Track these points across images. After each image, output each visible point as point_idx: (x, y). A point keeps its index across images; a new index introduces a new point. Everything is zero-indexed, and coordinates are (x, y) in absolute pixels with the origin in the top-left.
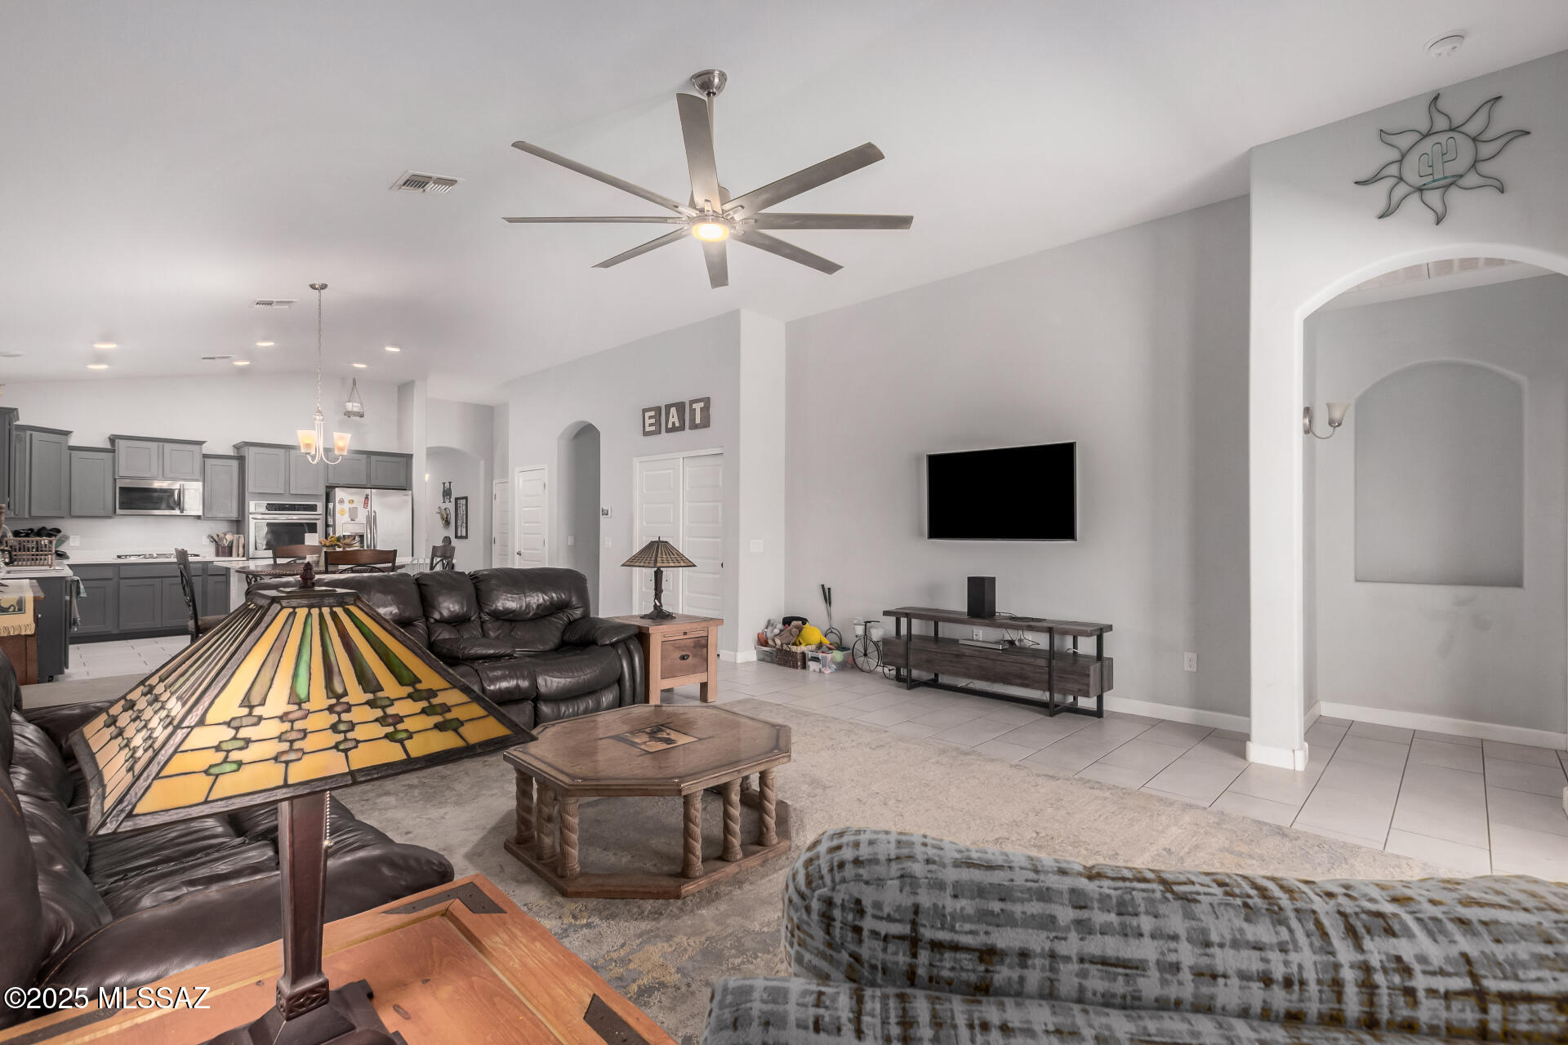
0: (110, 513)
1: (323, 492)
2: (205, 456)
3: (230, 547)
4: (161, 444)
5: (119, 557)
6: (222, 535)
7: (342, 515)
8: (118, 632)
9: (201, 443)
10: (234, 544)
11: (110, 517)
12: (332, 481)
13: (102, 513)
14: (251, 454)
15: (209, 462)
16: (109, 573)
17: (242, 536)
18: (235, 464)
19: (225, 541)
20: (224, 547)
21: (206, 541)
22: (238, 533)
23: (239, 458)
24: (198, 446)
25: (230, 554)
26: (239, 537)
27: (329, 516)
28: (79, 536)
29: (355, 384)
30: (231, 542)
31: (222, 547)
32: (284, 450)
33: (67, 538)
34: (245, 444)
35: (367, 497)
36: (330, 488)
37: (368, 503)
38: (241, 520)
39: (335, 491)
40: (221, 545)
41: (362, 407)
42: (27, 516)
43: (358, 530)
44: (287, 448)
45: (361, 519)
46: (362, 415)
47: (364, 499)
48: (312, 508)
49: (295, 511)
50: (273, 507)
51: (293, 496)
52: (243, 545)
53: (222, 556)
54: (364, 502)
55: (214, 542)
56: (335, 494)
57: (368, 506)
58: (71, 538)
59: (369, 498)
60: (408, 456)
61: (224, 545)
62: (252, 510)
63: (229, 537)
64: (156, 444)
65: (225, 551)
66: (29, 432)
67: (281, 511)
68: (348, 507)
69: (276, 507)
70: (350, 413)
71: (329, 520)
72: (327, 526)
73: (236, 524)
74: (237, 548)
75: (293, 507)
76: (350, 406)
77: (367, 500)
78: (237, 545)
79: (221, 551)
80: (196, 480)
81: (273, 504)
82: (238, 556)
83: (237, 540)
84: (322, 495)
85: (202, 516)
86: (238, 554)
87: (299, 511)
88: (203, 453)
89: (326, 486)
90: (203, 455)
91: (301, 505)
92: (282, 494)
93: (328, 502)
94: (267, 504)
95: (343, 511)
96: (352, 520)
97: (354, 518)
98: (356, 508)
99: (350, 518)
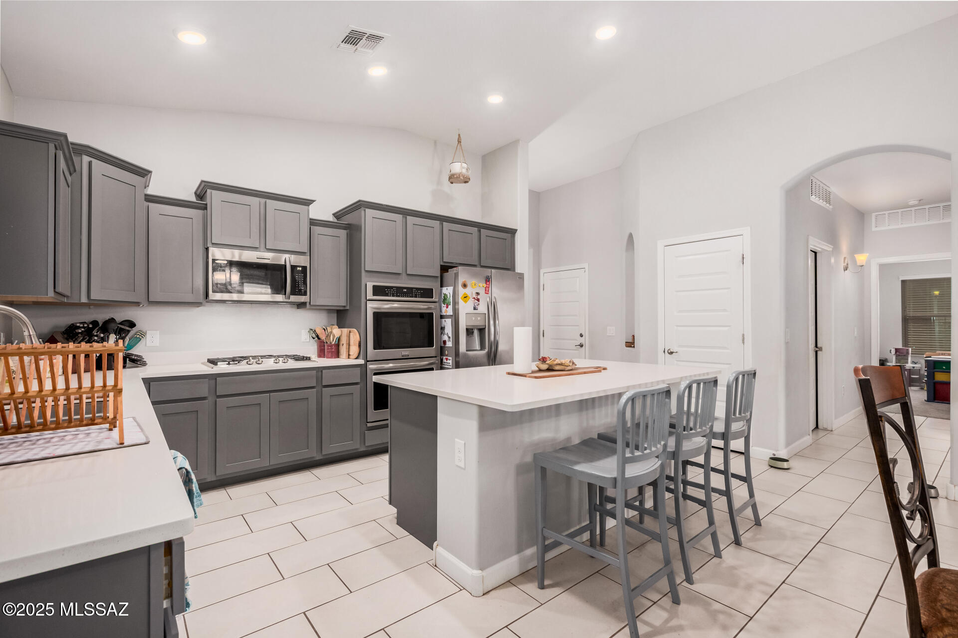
0: (201, 298)
1: (437, 272)
2: (313, 223)
3: (338, 345)
4: (263, 200)
5: (213, 362)
6: (330, 330)
7: (466, 302)
8: (214, 479)
9: (307, 203)
10: (343, 342)
11: (198, 304)
12: (448, 259)
13: (189, 298)
14: (368, 218)
15: (317, 230)
16: (203, 389)
17: (354, 330)
18: (343, 233)
19: (332, 338)
20: (331, 345)
21: (305, 336)
22: (342, 326)
23: (347, 226)
24: (306, 207)
25: (337, 355)
26: (350, 332)
27: (443, 305)
28: (158, 332)
29: (459, 142)
30: (339, 339)
31: (328, 346)
32: (401, 216)
33: (143, 334)
34: (360, 205)
35: (488, 280)
36: (445, 269)
37: (489, 287)
38: (347, 309)
39: (455, 272)
40: (327, 343)
41: (468, 169)
42: (84, 300)
43: (478, 322)
44: (406, 213)
45: (482, 308)
46: (468, 180)
47: (484, 281)
48: (427, 293)
49: (412, 297)
50: (390, 291)
51: (409, 277)
52: (358, 343)
53: (327, 358)
54: (485, 285)
55: (316, 338)
56: (456, 275)
57: (488, 291)
58: (148, 336)
59: (489, 281)
60: (513, 232)
61: (331, 343)
62: (370, 295)
63: (336, 331)
64: (257, 200)
65: (332, 352)
66: (86, 159)
67: (399, 296)
68: (470, 291)
69: (394, 291)
70: (455, 176)
71: (444, 309)
72: (442, 317)
73: (336, 315)
74: (348, 347)
75: (410, 292)
76: (458, 168)
77: (488, 283)
78: (348, 342)
79: (327, 352)
80: (303, 253)
81: (391, 288)
82: (349, 358)
83: (347, 336)
84: (437, 277)
85: (308, 304)
86: (349, 355)
87: (416, 297)
88: (311, 216)
89: (441, 266)
90: (310, 219)
91: (417, 289)
92: (399, 274)
93: (442, 286)
94: (374, 287)
95: (466, 297)
96: (475, 309)
97: (477, 306)
98: (478, 294)
99: (473, 306)
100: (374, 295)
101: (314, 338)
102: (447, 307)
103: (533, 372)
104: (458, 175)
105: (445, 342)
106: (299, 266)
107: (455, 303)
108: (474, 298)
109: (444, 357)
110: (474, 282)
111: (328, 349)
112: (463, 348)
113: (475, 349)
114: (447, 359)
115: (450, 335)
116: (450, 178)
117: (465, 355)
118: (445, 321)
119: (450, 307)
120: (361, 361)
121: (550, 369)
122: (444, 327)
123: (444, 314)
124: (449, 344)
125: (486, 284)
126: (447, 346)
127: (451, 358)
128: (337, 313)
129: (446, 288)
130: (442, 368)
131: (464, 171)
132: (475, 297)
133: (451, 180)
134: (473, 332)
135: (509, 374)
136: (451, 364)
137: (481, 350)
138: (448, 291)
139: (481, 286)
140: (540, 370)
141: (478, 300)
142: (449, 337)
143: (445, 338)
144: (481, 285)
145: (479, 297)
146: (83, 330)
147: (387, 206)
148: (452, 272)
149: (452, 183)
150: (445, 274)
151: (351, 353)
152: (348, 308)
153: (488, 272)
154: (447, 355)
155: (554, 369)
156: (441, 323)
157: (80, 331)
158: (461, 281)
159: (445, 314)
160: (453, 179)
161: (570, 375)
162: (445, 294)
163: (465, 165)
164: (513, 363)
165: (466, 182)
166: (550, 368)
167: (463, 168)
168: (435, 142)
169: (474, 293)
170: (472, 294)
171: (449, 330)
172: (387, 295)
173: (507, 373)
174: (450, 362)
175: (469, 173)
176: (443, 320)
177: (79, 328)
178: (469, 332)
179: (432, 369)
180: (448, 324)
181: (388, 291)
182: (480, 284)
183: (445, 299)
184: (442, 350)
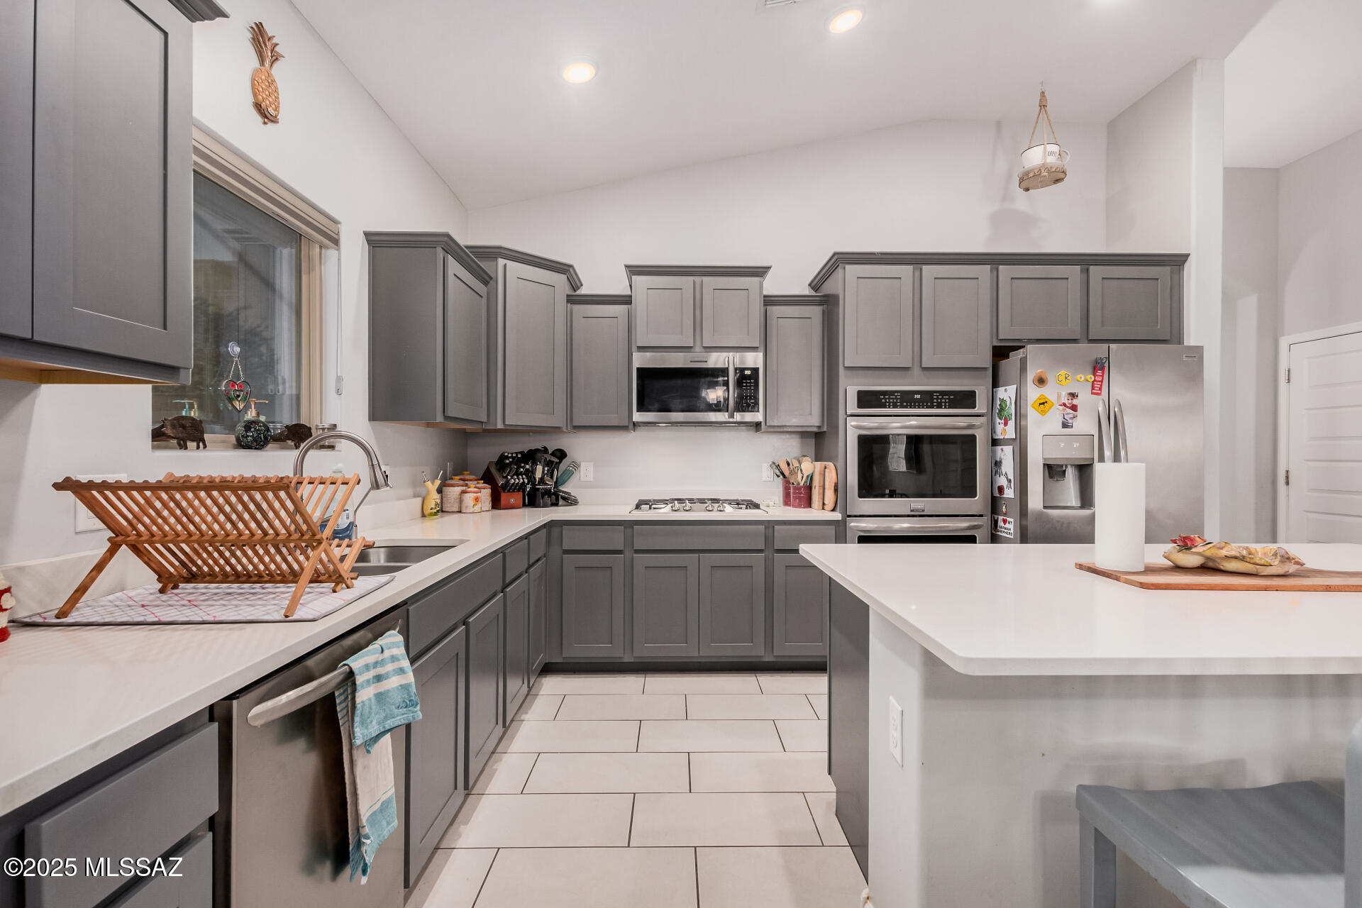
0: (626, 420)
1: (986, 360)
2: (769, 301)
3: (809, 488)
4: (698, 279)
6: (796, 464)
7: (1043, 413)
9: (760, 272)
10: (816, 483)
11: (621, 427)
12: (1008, 332)
14: (850, 280)
15: (775, 311)
16: (617, 540)
17: (831, 465)
18: (816, 312)
19: (800, 475)
20: (798, 488)
21: (767, 473)
22: (818, 458)
23: (825, 299)
24: (757, 279)
25: (809, 504)
26: (825, 468)
27: (998, 420)
28: (592, 464)
29: (1043, 106)
30: (811, 478)
31: (794, 488)
32: (911, 267)
33: (576, 465)
34: (839, 260)
35: (1099, 367)
36: (1001, 353)
37: (1102, 381)
38: (825, 432)
39: (1021, 356)
40: (793, 484)
41: (1062, 154)
42: (500, 426)
43: (1077, 452)
44: (917, 260)
45: (1084, 424)
46: (1062, 175)
47: (1091, 370)
48: (965, 399)
49: (932, 407)
50: (889, 399)
51: (927, 373)
52: (833, 485)
53: (794, 506)
54: (1091, 378)
55: (781, 477)
56: (1023, 362)
57: (1100, 389)
58: (582, 468)
59: (1103, 369)
60: (1177, 262)
61: (799, 484)
62: (852, 407)
63: (808, 466)
64: (690, 280)
65: (801, 497)
66: (501, 262)
67: (906, 407)
68: (1055, 392)
69: (896, 398)
70: (1031, 175)
71: (1000, 428)
72: (995, 442)
73: (814, 440)
74: (821, 491)
75: (928, 399)
76: (1036, 157)
77: (1099, 373)
78: (822, 484)
79: (793, 497)
80: (754, 349)
81: (892, 393)
82: (823, 509)
83: (820, 474)
84: (985, 369)
85: (763, 424)
86: (824, 504)
87: (939, 406)
88: (765, 293)
89: (994, 348)
90: (765, 296)
91: (943, 393)
92: (907, 369)
93: (995, 384)
94: (860, 393)
95: (1043, 403)
96: (1065, 425)
97: (1070, 421)
98: (1073, 395)
99: (1061, 419)
100: (860, 406)
101: (778, 476)
102: (1006, 424)
103: (1149, 570)
104: (1036, 171)
105: (1001, 489)
106: (748, 369)
107: (1020, 416)
108: (1064, 405)
109: (1001, 518)
110: (1063, 372)
111: (794, 493)
112: (1035, 502)
113: (1069, 505)
114: (1005, 521)
115: (1011, 477)
116: (1021, 180)
117: (1040, 517)
118: (1002, 450)
119: (1011, 423)
120: (837, 516)
121: (1208, 568)
122: (1001, 462)
123: (999, 436)
124: (1009, 493)
125: (1095, 375)
126: (1005, 496)
127: (1012, 520)
128: (816, 438)
129: (1004, 388)
130: (994, 539)
131: (1051, 160)
132: (1066, 402)
133: (1025, 184)
134: (1065, 471)
135: (1080, 567)
136: (1012, 531)
137: (1082, 507)
138: (1007, 393)
139: (1081, 382)
140: (1178, 568)
141: (1074, 408)
142: (1009, 481)
143: (1002, 481)
144: (1081, 377)
145: (1075, 402)
146: (511, 460)
147: (882, 254)
148: (1015, 357)
149: (1027, 190)
150: (1003, 363)
151: (826, 502)
152: (825, 429)
153: (1100, 350)
154: (1005, 514)
155: (1222, 568)
156: (994, 453)
157: (507, 461)
158: (1031, 375)
159: (1001, 437)
160: (1029, 181)
161: (1266, 589)
162: (1002, 401)
163: (1055, 148)
164: (1093, 542)
165: (1057, 181)
166: (1211, 564)
167: (1051, 153)
168: (998, 125)
169: (1064, 394)
170: (1059, 396)
171: (1008, 467)
172: (884, 406)
173: (1076, 564)
174: (1011, 526)
175: (1065, 163)
176: (999, 448)
177: (507, 458)
178: (1053, 471)
179: (971, 539)
180: (1006, 455)
181: (886, 399)
182: (1078, 377)
183: (1002, 410)
184: (995, 503)
